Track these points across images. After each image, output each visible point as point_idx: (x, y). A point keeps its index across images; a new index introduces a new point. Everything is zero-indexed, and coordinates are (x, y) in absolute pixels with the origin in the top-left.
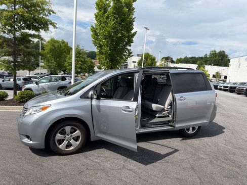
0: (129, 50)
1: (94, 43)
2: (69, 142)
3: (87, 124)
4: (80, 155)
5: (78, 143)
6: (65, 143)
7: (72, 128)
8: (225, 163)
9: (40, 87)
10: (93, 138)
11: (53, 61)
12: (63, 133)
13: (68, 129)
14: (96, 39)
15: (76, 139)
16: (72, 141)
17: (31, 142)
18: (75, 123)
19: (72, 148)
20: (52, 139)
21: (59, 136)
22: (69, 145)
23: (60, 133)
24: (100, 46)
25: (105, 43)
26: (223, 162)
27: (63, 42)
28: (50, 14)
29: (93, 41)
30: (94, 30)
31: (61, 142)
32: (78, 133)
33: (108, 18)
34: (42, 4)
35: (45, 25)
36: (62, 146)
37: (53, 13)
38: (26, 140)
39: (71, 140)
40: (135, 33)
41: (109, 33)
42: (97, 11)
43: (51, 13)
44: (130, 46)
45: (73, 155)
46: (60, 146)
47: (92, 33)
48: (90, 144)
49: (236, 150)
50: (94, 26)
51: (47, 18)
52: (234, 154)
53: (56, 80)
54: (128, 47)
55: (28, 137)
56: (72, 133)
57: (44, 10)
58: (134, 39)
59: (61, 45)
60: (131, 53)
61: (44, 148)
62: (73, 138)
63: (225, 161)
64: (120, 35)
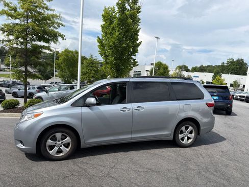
0: (134, 60)
1: (100, 53)
2: (59, 148)
3: (77, 131)
4: (70, 161)
5: (68, 149)
6: (56, 149)
7: (62, 135)
8: (214, 175)
10: (83, 145)
11: (67, 71)
12: (54, 139)
13: (59, 135)
14: (102, 50)
15: (67, 146)
16: (63, 148)
17: (24, 147)
18: (65, 130)
19: (62, 154)
20: (42, 145)
21: (50, 142)
22: (59, 151)
24: (106, 57)
25: (111, 53)
26: (212, 174)
27: (76, 52)
28: (59, 27)
29: (99, 51)
31: (52, 147)
32: (68, 139)
33: (113, 29)
34: (53, 17)
35: (54, 37)
36: (52, 152)
37: (62, 25)
38: (20, 146)
39: (61, 146)
40: (140, 43)
41: (114, 43)
42: (104, 23)
43: (60, 25)
44: (135, 55)
45: (63, 161)
46: (51, 152)
47: (98, 44)
49: (231, 162)
50: (101, 37)
51: (57, 30)
52: (227, 166)
55: (21, 142)
56: (62, 139)
57: (53, 23)
58: (139, 48)
59: (74, 56)
60: (137, 62)
61: (35, 152)
62: (64, 145)
63: (215, 173)
64: (124, 45)
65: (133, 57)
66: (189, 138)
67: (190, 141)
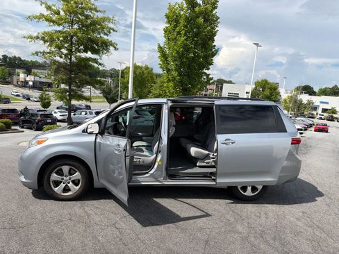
1: (161, 67)
2: (67, 185)
4: (79, 203)
5: (77, 188)
6: (63, 185)
7: (70, 169)
12: (60, 173)
13: (66, 169)
14: (164, 62)
15: (76, 183)
16: (71, 185)
17: (25, 180)
18: (74, 163)
19: (70, 193)
20: (45, 179)
21: (54, 176)
22: (66, 189)
23: (57, 173)
24: (169, 71)
25: (174, 66)
27: (147, 68)
28: (110, 32)
29: (160, 64)
30: (161, 49)
31: (57, 183)
39: (69, 183)
41: (178, 52)
42: (168, 25)
43: (111, 31)
44: (208, 69)
45: (69, 202)
46: (56, 189)
47: (159, 54)
48: (91, 191)
50: (161, 45)
54: (206, 71)
55: (22, 174)
56: (70, 174)
57: (103, 28)
60: (212, 79)
61: (37, 188)
62: (72, 181)
64: (192, 55)
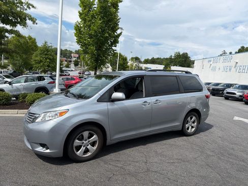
0: (114, 50)
1: (77, 42)
2: (86, 148)
3: (104, 128)
5: (95, 148)
6: (83, 149)
7: (89, 133)
9: (14, 88)
10: (109, 142)
11: (19, 58)
15: (93, 144)
16: (89, 147)
17: (48, 151)
18: (92, 128)
19: (89, 154)
21: (77, 142)
22: (87, 151)
23: (78, 139)
27: (30, 38)
28: (29, 8)
29: (76, 39)
30: (78, 28)
31: (78, 148)
36: (79, 153)
37: (33, 7)
38: (40, 149)
39: (88, 145)
40: (121, 33)
41: (96, 32)
42: (82, 9)
43: (31, 7)
44: (116, 46)
47: (75, 31)
48: (106, 148)
51: (26, 12)
53: (33, 80)
55: (43, 145)
57: (22, 3)
59: (27, 41)
60: (116, 53)
61: (62, 156)
62: (91, 144)
64: (107, 35)
65: (114, 48)
66: (192, 127)
67: (193, 129)
